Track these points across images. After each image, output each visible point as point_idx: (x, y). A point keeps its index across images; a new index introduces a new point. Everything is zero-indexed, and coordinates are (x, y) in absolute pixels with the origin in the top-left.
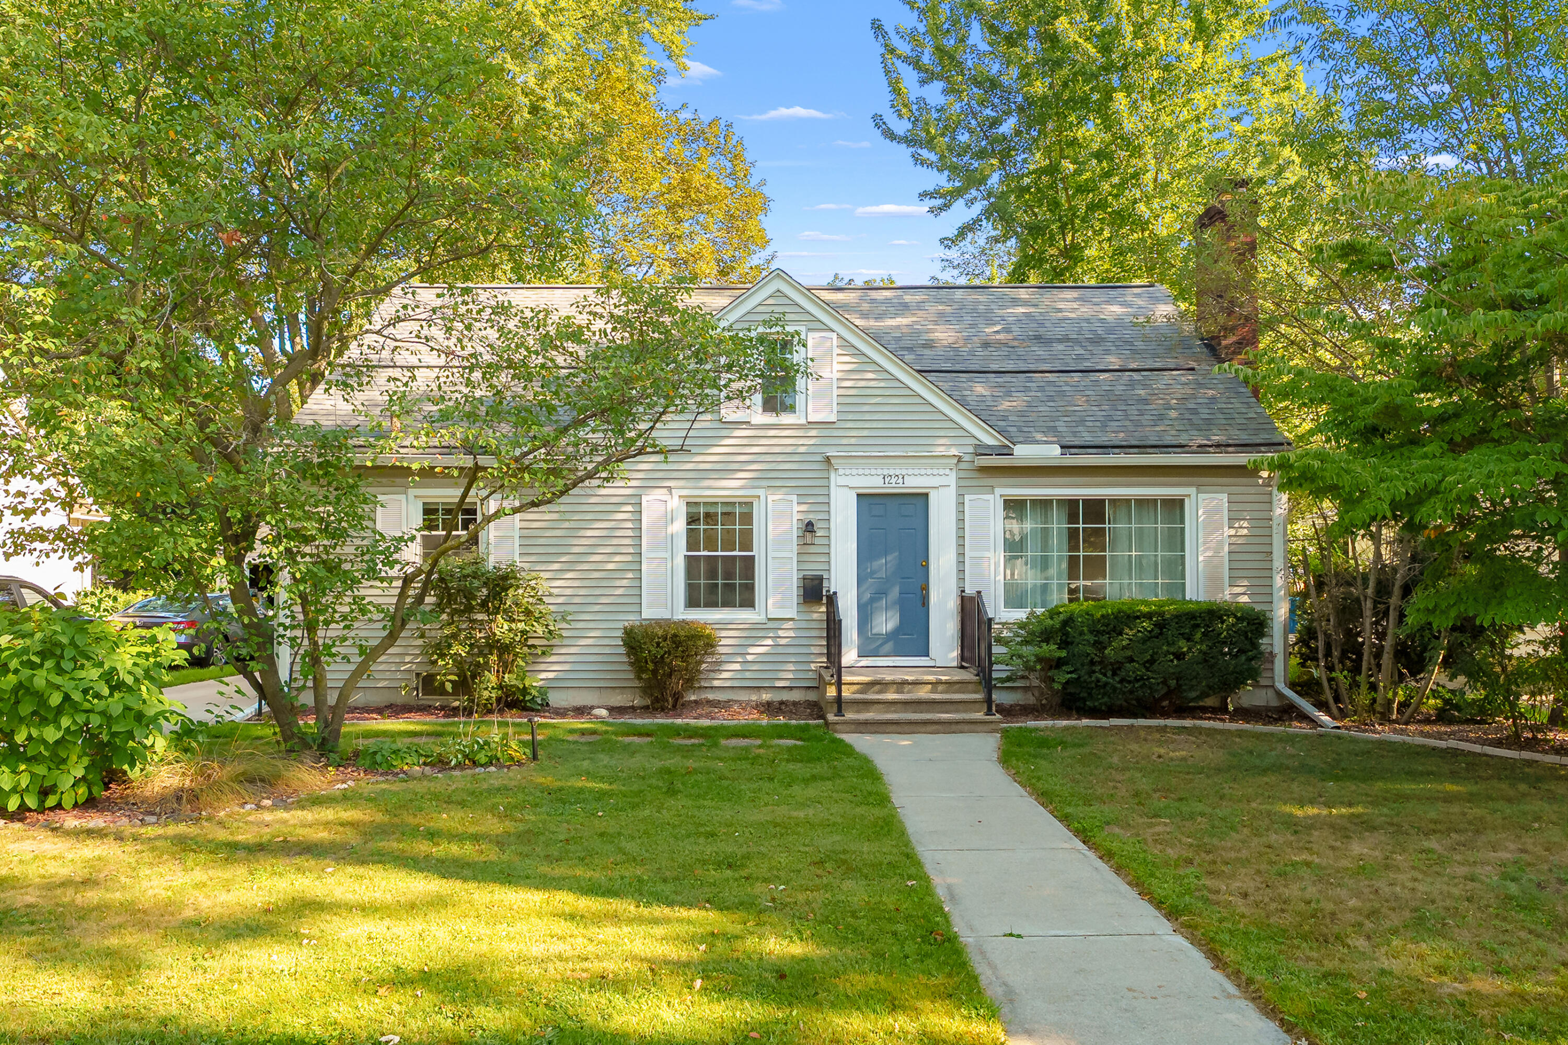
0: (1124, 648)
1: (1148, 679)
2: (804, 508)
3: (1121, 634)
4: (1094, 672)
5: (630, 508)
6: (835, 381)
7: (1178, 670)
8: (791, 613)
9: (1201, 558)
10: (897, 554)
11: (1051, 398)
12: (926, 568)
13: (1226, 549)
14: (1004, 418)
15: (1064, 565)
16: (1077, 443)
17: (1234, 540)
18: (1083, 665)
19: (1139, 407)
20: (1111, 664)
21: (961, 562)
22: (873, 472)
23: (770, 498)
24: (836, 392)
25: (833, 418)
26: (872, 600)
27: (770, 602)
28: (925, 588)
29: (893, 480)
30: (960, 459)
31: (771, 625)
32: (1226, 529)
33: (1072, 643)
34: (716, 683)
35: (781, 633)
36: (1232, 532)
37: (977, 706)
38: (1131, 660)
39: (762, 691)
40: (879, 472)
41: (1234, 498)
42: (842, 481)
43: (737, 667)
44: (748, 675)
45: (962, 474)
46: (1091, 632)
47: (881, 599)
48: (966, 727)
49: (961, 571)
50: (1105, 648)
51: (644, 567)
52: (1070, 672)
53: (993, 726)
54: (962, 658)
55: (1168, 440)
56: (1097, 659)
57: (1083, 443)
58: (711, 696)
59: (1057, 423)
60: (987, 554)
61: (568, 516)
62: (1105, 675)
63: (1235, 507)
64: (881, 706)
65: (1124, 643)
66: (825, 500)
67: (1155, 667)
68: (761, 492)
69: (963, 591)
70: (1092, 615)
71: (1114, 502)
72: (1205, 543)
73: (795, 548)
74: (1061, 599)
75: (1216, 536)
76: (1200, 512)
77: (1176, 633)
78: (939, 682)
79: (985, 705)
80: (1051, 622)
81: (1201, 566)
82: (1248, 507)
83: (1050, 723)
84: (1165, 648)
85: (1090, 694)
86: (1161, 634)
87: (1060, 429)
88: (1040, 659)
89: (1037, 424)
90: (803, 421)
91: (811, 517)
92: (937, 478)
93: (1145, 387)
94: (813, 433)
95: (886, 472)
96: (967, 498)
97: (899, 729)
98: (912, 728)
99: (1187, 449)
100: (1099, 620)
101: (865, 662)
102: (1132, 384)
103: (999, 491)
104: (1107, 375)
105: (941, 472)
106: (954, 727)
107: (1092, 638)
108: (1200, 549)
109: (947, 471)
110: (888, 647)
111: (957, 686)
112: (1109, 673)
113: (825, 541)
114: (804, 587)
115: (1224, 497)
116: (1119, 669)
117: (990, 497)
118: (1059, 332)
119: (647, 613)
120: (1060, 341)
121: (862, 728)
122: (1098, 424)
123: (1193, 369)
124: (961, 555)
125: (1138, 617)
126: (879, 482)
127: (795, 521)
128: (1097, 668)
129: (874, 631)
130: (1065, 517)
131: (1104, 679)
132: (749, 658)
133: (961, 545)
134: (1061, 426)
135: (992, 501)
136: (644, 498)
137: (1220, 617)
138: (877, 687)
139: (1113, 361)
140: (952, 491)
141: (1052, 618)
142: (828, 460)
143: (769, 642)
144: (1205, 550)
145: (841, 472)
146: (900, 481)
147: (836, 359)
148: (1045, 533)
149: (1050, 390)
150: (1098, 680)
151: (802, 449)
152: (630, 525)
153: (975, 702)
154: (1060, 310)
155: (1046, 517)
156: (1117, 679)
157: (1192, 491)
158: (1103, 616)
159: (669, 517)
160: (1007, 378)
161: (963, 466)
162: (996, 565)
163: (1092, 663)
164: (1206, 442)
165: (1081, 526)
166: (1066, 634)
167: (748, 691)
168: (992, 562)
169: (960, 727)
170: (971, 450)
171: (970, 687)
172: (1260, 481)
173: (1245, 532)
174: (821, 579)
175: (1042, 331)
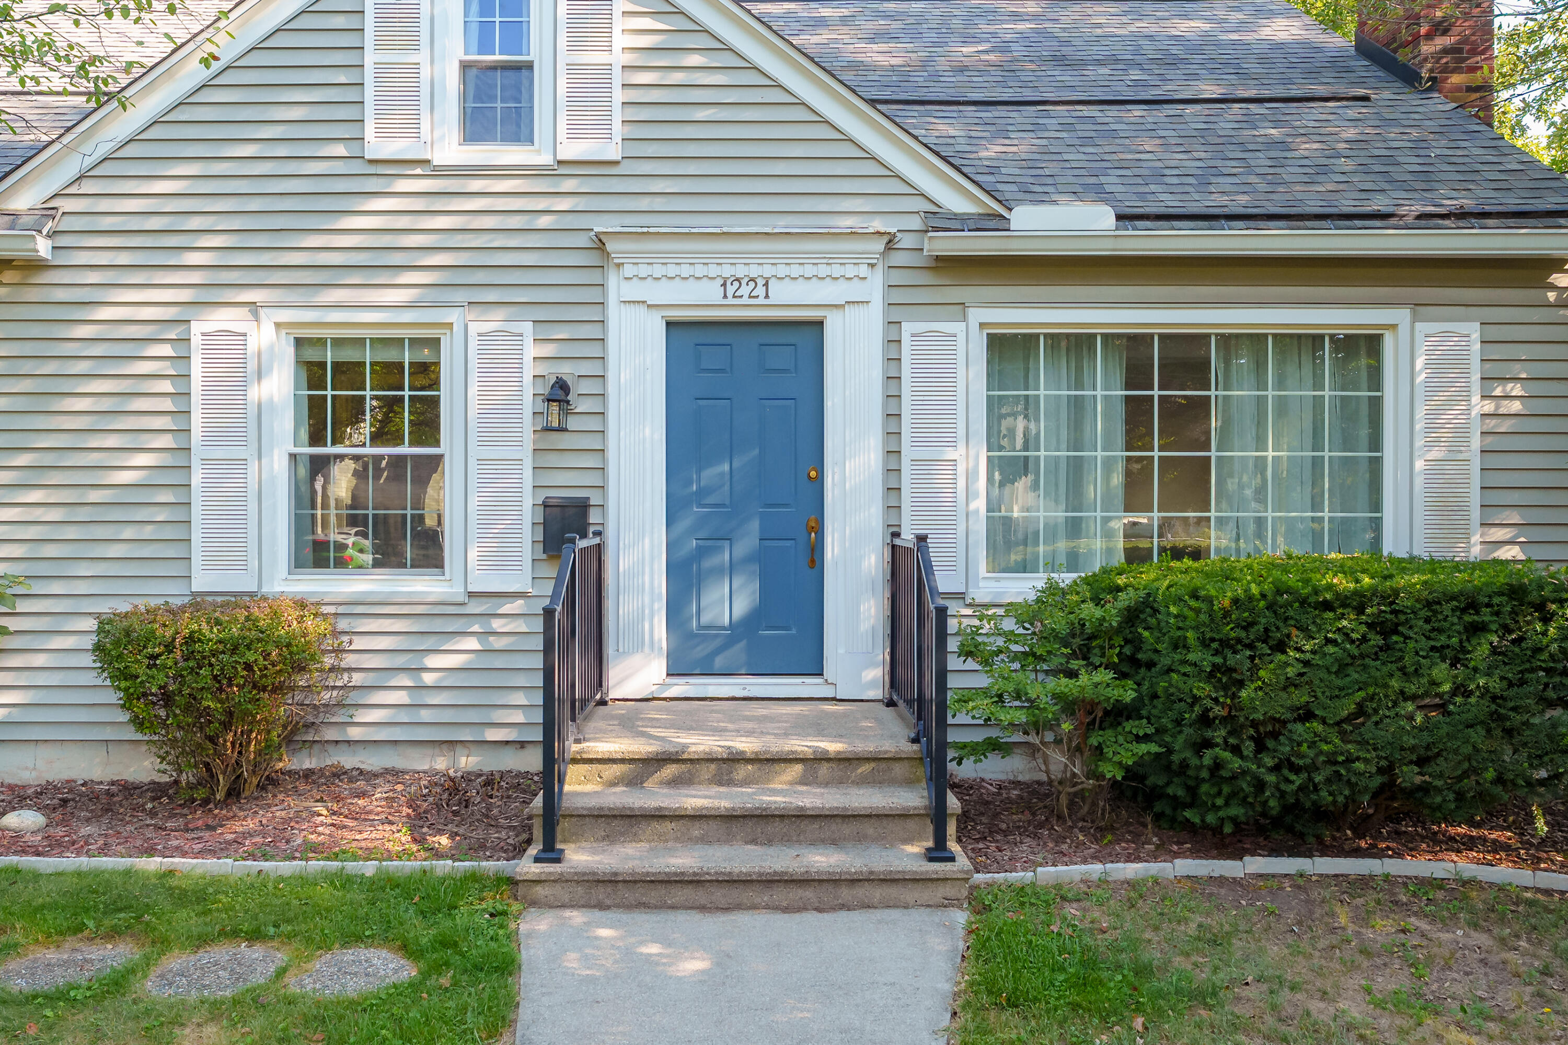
0: (1290, 684)
1: (1350, 760)
2: (548, 350)
3: (1281, 647)
4: (1208, 744)
5: (166, 350)
6: (617, 71)
7: (1426, 738)
8: (520, 581)
9: (1419, 465)
10: (756, 452)
11: (1087, 141)
12: (819, 481)
13: (1476, 443)
14: (992, 170)
15: (1118, 479)
16: (1148, 210)
17: (1491, 424)
18: (1178, 722)
19: (1273, 154)
20: (1254, 724)
21: (892, 471)
22: (700, 271)
23: (474, 328)
24: (619, 96)
25: (613, 152)
26: (701, 553)
27: (473, 554)
28: (818, 528)
29: (745, 290)
30: (891, 243)
31: (475, 607)
32: (1475, 399)
33: (1150, 665)
34: (354, 733)
35: (497, 625)
36: (1489, 407)
37: (911, 825)
38: (1306, 715)
39: (459, 749)
40: (713, 271)
41: (1495, 333)
42: (632, 291)
43: (401, 697)
44: (425, 715)
45: (898, 278)
46: (1205, 643)
47: (720, 549)
48: (878, 893)
49: (893, 490)
50: (1241, 684)
51: (197, 478)
52: (1146, 738)
53: (949, 890)
54: (894, 682)
55: (1347, 205)
56: (1217, 711)
57: (1163, 211)
58: (349, 760)
59: (1103, 179)
60: (950, 454)
61: (27, 367)
62: (1236, 750)
63: (1498, 352)
64: (669, 826)
65: (1291, 672)
66: (597, 334)
67: (1369, 731)
68: (453, 316)
69: (896, 535)
70: (1209, 600)
71: (1229, 342)
72: (1429, 429)
73: (528, 437)
74: (1109, 551)
75: (1453, 414)
76: (1420, 363)
77: (1424, 643)
78: (822, 758)
79: (930, 828)
80: (1098, 613)
81: (1419, 482)
82: (1523, 352)
83: (1095, 869)
84: (1395, 684)
85: (1192, 791)
86: (1386, 648)
87: (1108, 188)
88: (1069, 706)
89: (1060, 180)
90: (545, 159)
91: (566, 370)
92: (842, 285)
93: (1276, 124)
94: (569, 185)
95: (727, 271)
96: (908, 328)
97: (700, 896)
98: (736, 894)
99: (1393, 221)
100: (1226, 614)
101: (680, 687)
102: (1250, 122)
103: (977, 315)
104: (1198, 107)
105: (850, 271)
106: (845, 893)
107: (1206, 659)
108: (1419, 443)
109: (863, 270)
110: (738, 651)
111: (865, 768)
112: (1249, 748)
113: (593, 424)
114: (545, 524)
115: (1474, 331)
116: (1275, 735)
117: (957, 327)
118: (1096, 51)
119: (202, 581)
120: (1100, 63)
121: (600, 893)
122: (1191, 180)
123: (1366, 99)
124: (893, 453)
125: (1327, 606)
126: (711, 293)
127: (528, 378)
128: (1219, 735)
129: (706, 619)
130: (1119, 376)
131: (1236, 764)
132: (428, 678)
133: (893, 434)
134: (1111, 181)
135: (961, 338)
136: (197, 328)
137: (1540, 607)
138: (670, 770)
139: (1210, 90)
140: (875, 314)
141: (1097, 601)
142: (600, 244)
143: (473, 644)
144: (1429, 446)
145: (629, 270)
146: (760, 291)
147: (619, 24)
148: (1078, 407)
149: (1086, 129)
150: (1217, 765)
151: (544, 221)
152: (166, 386)
153: (904, 816)
154: (1099, 26)
155: (1079, 369)
156: (1269, 762)
157: (1401, 316)
158: (1235, 601)
159: (252, 366)
160: (1001, 111)
161: (898, 259)
162: (971, 476)
163: (1205, 720)
164: (1431, 209)
165: (1156, 393)
166: (1136, 642)
167: (429, 751)
168: (961, 469)
169: (860, 892)
170: (916, 223)
171: (899, 770)
172: (1552, 296)
173: (1516, 406)
174: (583, 506)
175: (1066, 50)
